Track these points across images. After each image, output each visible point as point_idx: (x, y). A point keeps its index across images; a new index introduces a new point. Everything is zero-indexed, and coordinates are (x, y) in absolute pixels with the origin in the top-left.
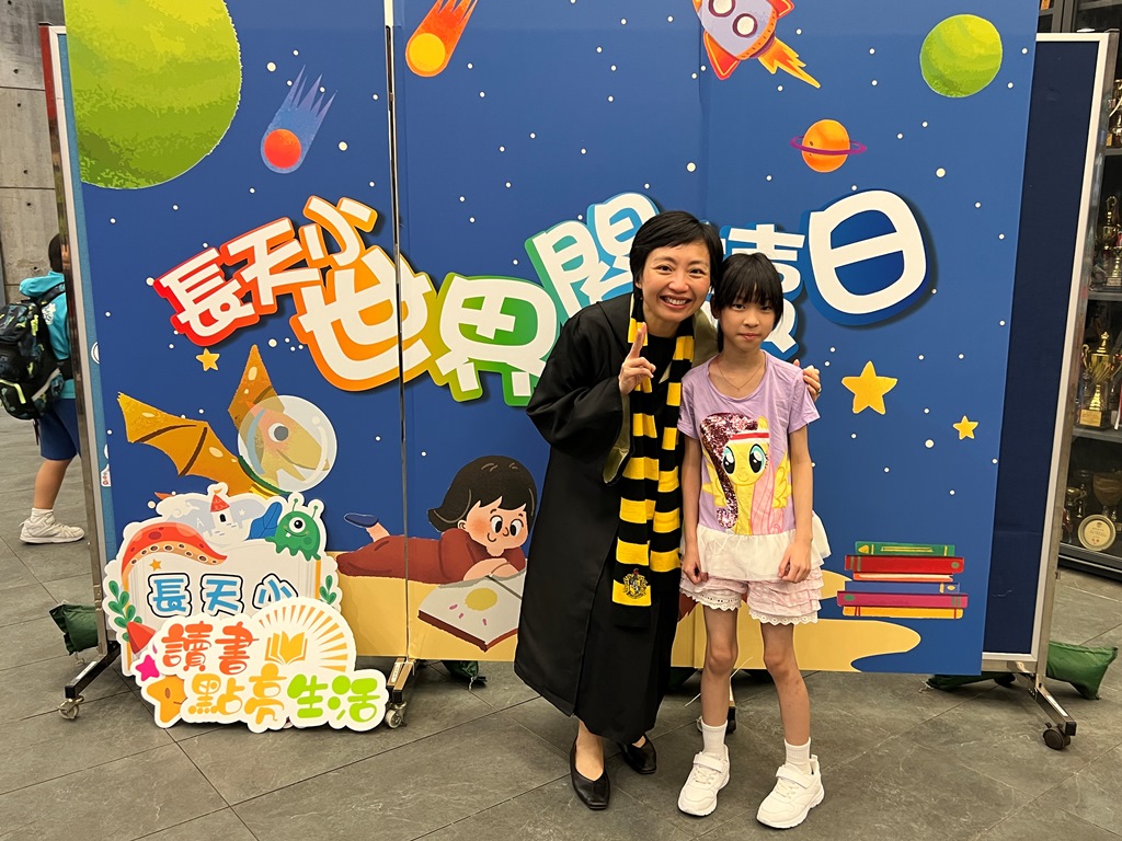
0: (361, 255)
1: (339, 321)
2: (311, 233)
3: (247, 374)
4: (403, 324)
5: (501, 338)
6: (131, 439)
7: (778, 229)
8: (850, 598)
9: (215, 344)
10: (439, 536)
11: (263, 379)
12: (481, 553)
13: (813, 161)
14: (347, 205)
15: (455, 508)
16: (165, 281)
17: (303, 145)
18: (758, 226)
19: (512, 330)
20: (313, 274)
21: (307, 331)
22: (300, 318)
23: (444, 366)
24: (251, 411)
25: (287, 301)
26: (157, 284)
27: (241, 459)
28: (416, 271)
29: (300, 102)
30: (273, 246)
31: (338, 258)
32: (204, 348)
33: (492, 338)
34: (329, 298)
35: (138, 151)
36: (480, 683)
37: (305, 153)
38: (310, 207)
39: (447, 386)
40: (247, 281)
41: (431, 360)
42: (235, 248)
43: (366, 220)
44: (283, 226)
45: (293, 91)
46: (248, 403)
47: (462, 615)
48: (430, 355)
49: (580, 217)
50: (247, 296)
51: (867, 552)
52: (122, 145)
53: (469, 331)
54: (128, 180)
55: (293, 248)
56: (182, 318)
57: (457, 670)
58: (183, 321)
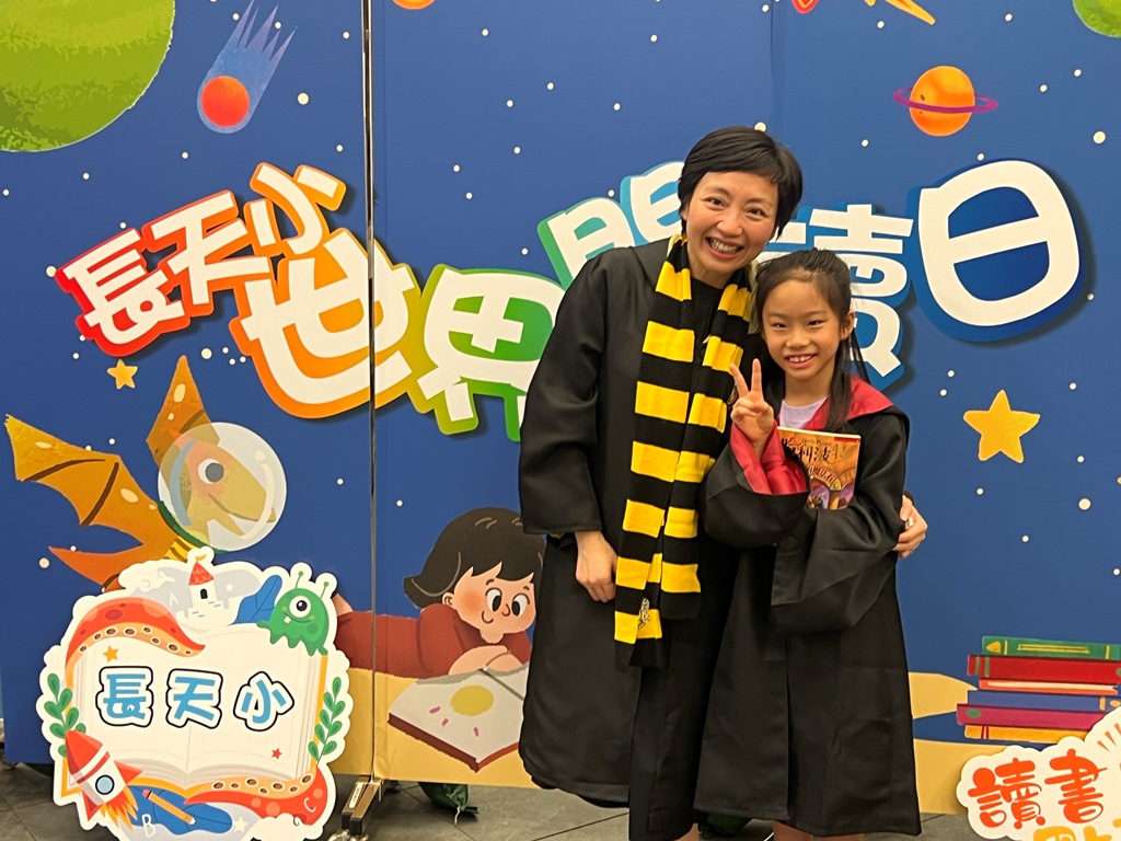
0: (324, 240)
1: (294, 325)
2: (259, 211)
3: (173, 392)
4: (376, 331)
5: (504, 351)
6: (21, 476)
7: (877, 211)
8: (974, 713)
9: (131, 354)
10: (416, 614)
11: (193, 400)
12: (474, 638)
13: (925, 122)
14: (308, 175)
15: (440, 575)
16: (70, 272)
17: (252, 97)
18: (849, 207)
19: (518, 341)
20: (261, 264)
21: (251, 338)
22: (243, 322)
23: (429, 387)
24: (177, 442)
25: (226, 299)
26: (60, 275)
27: (161, 506)
28: (394, 261)
29: (249, 41)
30: (210, 227)
31: (295, 244)
32: (119, 358)
33: (493, 351)
34: (282, 295)
35: (40, 103)
36: (469, 815)
37: (254, 107)
38: (260, 178)
39: (432, 413)
40: (176, 272)
41: (412, 379)
42: (161, 229)
43: (330, 193)
44: (224, 202)
45: (240, 27)
46: (172, 431)
47: (445, 722)
48: (410, 371)
49: (611, 193)
50: (176, 290)
51: (999, 651)
52: (19, 95)
53: (462, 342)
54: (26, 140)
55: (236, 230)
56: (91, 319)
57: (440, 797)
58: (92, 324)
